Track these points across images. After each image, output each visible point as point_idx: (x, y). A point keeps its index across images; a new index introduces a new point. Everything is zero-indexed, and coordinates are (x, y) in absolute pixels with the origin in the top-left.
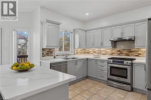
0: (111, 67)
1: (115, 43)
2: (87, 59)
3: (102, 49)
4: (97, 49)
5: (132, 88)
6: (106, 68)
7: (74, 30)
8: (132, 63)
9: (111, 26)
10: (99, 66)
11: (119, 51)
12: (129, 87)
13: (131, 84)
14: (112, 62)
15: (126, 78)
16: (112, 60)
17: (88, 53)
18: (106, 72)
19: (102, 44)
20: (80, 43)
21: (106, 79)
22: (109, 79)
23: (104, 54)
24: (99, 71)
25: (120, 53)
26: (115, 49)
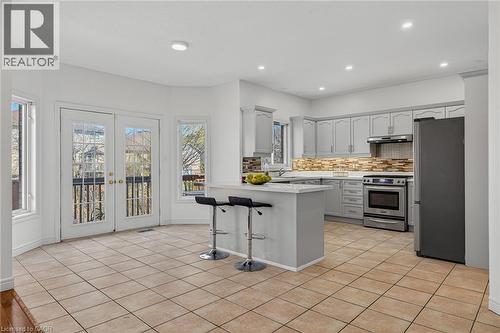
0: (370, 192)
1: (377, 147)
2: (321, 179)
3: (351, 160)
4: (339, 160)
5: (408, 226)
6: (360, 194)
7: (291, 119)
8: (407, 183)
9: (370, 114)
10: (348, 193)
11: (386, 162)
12: (401, 225)
13: (404, 219)
14: (371, 182)
15: (397, 208)
16: (371, 179)
17: (319, 168)
18: (361, 202)
19: (351, 149)
20: (305, 147)
21: (361, 217)
22: (366, 215)
23: (355, 170)
24: (347, 201)
25: (388, 165)
26: (377, 159)
